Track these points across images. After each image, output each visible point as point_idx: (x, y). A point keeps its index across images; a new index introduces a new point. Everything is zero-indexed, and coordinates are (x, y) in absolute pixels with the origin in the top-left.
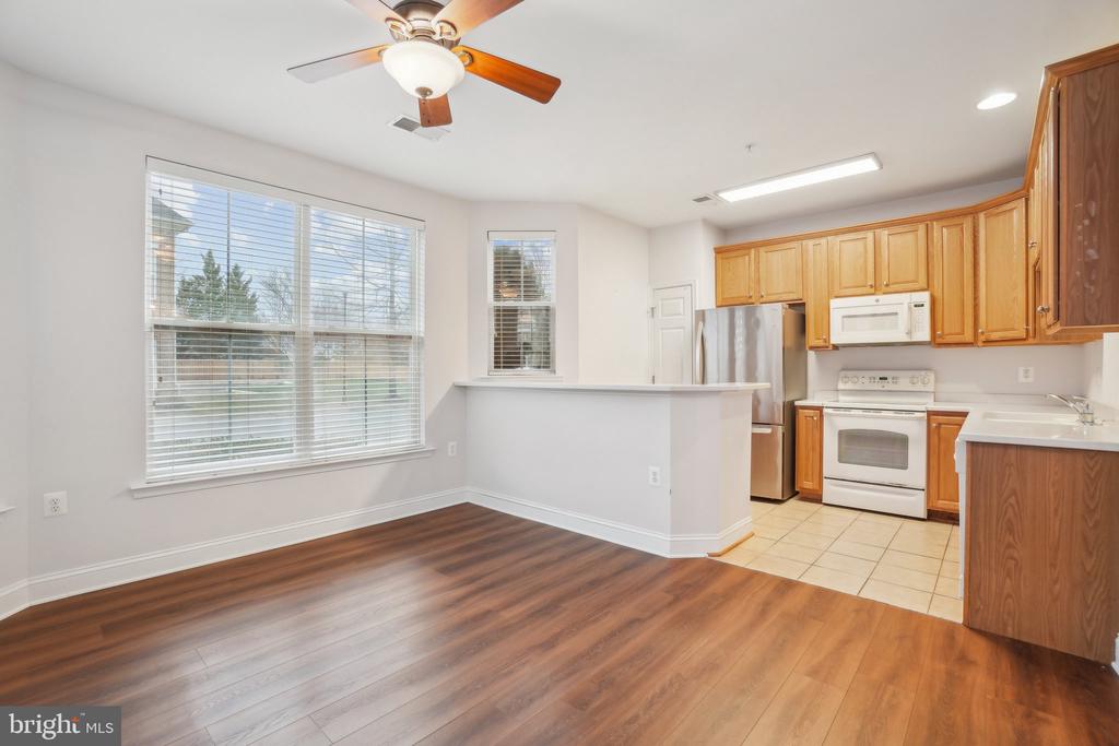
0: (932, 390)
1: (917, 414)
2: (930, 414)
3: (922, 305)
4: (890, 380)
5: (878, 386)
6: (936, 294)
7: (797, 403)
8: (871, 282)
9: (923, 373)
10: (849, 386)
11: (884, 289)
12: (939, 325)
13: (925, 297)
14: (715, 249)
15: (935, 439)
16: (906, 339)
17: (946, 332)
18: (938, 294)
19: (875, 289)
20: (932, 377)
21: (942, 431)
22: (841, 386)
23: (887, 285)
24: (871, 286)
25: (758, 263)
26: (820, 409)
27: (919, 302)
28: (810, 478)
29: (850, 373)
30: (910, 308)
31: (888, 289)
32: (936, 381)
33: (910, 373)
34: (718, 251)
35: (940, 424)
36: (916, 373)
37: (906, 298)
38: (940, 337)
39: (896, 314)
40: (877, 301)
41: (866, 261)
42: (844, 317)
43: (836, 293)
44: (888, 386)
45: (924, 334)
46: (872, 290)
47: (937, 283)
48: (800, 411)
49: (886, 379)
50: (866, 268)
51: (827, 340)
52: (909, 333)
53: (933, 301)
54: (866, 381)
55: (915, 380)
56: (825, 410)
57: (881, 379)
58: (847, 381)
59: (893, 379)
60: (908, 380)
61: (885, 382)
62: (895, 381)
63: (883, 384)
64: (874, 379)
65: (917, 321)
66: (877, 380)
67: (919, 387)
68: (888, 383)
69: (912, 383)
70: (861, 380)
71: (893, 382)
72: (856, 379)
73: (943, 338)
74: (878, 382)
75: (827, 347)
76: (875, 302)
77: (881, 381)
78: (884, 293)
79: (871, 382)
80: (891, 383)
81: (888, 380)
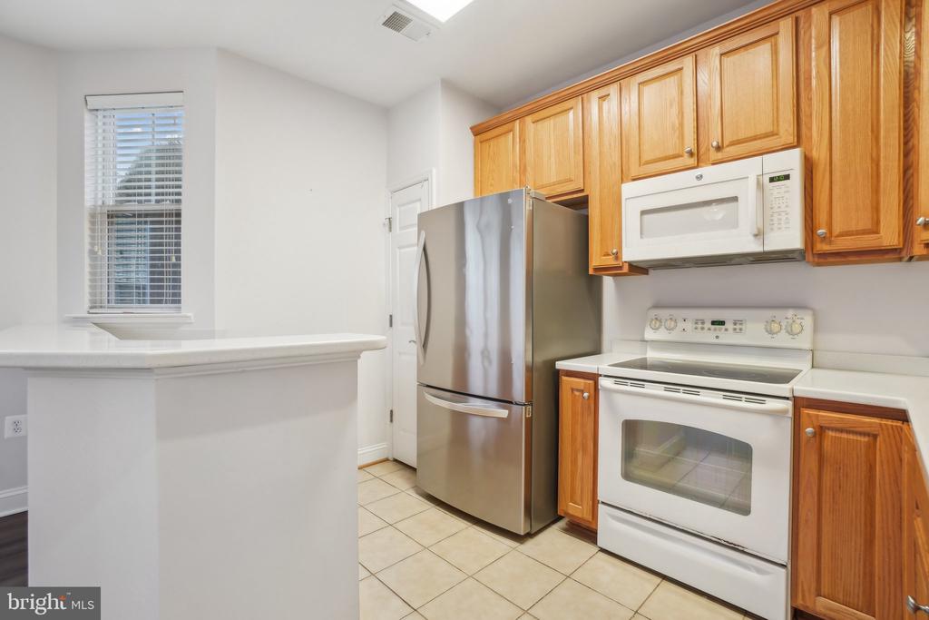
0: (807, 345)
1: (772, 404)
2: (800, 403)
3: (787, 177)
4: (729, 325)
5: (709, 336)
6: (815, 154)
7: (560, 365)
9: (790, 313)
10: (661, 335)
11: (714, 155)
12: (821, 216)
13: (791, 161)
14: (471, 128)
15: (810, 462)
16: (753, 246)
17: (837, 229)
18: (820, 154)
19: (698, 157)
20: (808, 320)
21: (827, 444)
22: (650, 334)
23: (719, 148)
24: (691, 154)
25: (522, 141)
26: (594, 377)
27: (779, 171)
28: (578, 498)
29: (664, 313)
30: (760, 186)
31: (720, 156)
32: (815, 330)
33: (769, 314)
34: (477, 131)
35: (821, 431)
36: (779, 314)
37: (752, 168)
38: (824, 239)
39: (735, 199)
40: (699, 178)
41: (681, 113)
42: (643, 213)
43: (632, 173)
44: (727, 336)
45: (790, 236)
46: (692, 161)
47: (816, 130)
48: (564, 378)
49: (722, 323)
50: (681, 125)
51: (617, 256)
52: (759, 235)
53: (809, 167)
54: (689, 326)
55: (775, 327)
56: (603, 382)
57: (714, 323)
58: (657, 326)
59: (735, 324)
60: (761, 326)
61: (720, 330)
62: (738, 327)
63: (718, 333)
64: (703, 323)
65: (776, 210)
66: (708, 325)
67: (782, 340)
68: (726, 330)
69: (770, 332)
70: (681, 325)
71: (735, 329)
72: (673, 323)
73: (830, 243)
74: (709, 329)
75: (620, 268)
76: (695, 180)
77: (713, 327)
78: (713, 164)
79: (696, 328)
80: (731, 330)
81: (726, 326)
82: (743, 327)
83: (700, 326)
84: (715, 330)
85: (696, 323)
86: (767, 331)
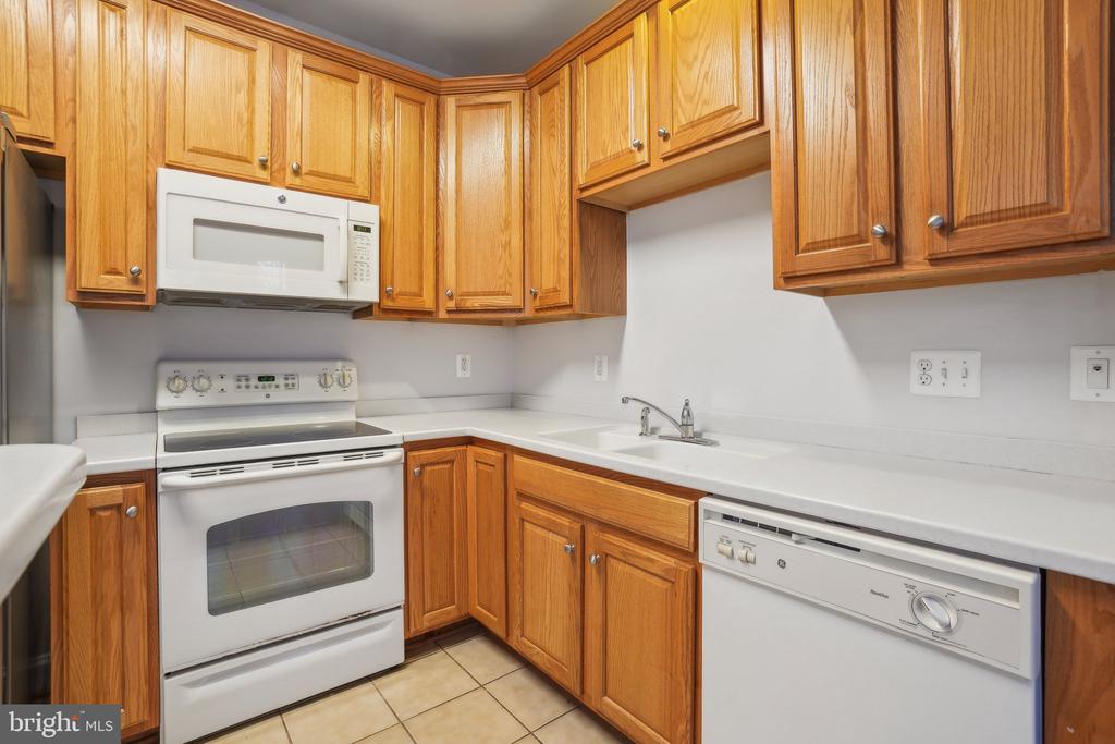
0: (355, 397)
3: (366, 231)
4: (280, 381)
5: (257, 396)
6: (385, 214)
8: (261, 150)
9: (339, 365)
10: (189, 399)
11: (290, 179)
13: (370, 215)
16: (336, 294)
19: (273, 173)
22: (165, 400)
23: (297, 172)
24: (262, 165)
27: (363, 222)
29: (190, 369)
30: (346, 230)
31: (301, 181)
33: (321, 366)
35: (423, 465)
37: (337, 209)
40: (282, 200)
41: (251, 106)
42: (196, 221)
43: (171, 157)
44: (279, 395)
46: (264, 175)
47: (384, 192)
49: (272, 378)
52: (344, 283)
54: (229, 384)
55: (330, 379)
57: (261, 379)
58: (181, 387)
59: (286, 379)
60: (314, 381)
61: (270, 386)
62: (290, 382)
63: (267, 391)
64: (247, 380)
65: (359, 259)
66: (254, 382)
67: (335, 393)
68: (277, 386)
69: (324, 385)
70: (218, 384)
71: (287, 385)
72: (205, 381)
73: (393, 300)
74: (256, 387)
75: (141, 297)
76: (277, 202)
77: (261, 383)
78: (288, 188)
79: (239, 387)
80: (282, 387)
81: (277, 382)
82: (295, 381)
83: (243, 383)
84: (264, 387)
85: (239, 380)
86: (321, 384)
